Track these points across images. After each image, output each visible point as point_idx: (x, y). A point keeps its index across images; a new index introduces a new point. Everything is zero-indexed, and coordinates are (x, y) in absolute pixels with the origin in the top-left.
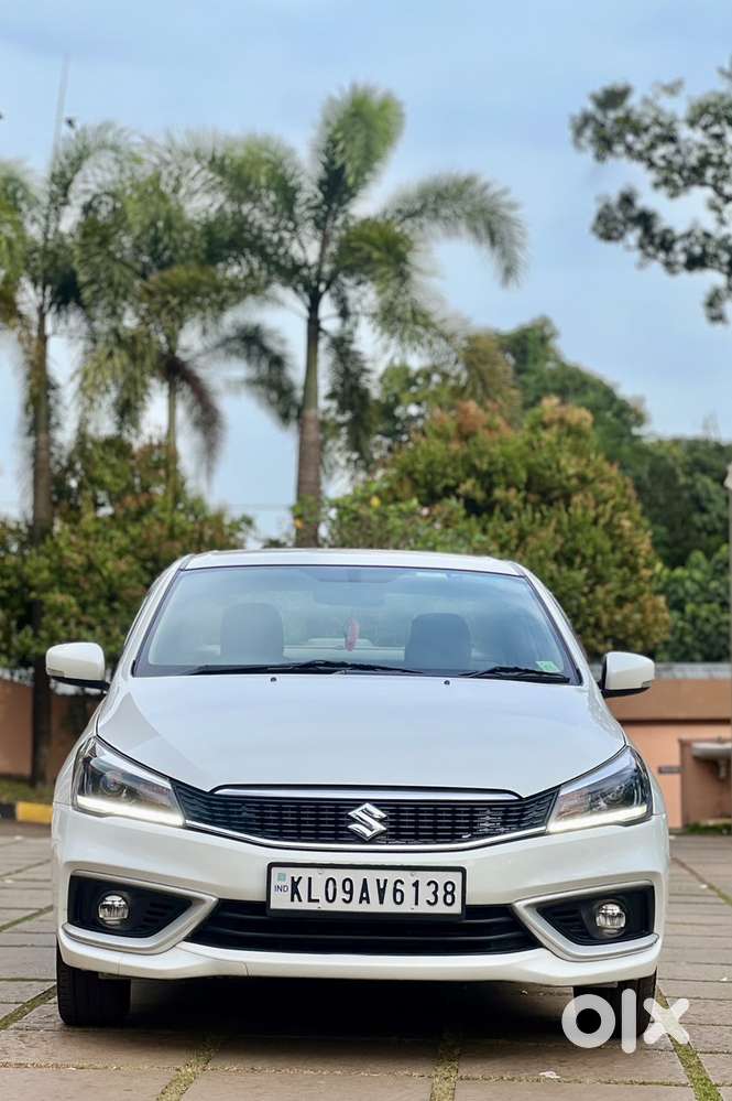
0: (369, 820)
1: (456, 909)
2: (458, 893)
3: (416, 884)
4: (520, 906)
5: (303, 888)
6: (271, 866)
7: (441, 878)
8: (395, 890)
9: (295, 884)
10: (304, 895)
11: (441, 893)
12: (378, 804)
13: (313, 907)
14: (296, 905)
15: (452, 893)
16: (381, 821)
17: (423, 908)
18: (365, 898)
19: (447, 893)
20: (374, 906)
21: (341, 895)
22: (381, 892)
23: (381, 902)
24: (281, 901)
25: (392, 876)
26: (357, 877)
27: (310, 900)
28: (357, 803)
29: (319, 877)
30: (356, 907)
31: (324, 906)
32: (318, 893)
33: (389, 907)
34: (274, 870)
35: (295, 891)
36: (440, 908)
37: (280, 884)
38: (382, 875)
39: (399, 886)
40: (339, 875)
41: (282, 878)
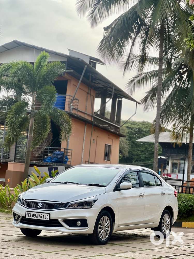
0: (40, 205)
1: (48, 219)
2: (49, 217)
3: (43, 215)
4: (59, 220)
7: (47, 214)
8: (41, 216)
9: (29, 214)
10: (30, 216)
11: (46, 217)
12: (42, 203)
13: (31, 218)
14: (29, 218)
16: (41, 205)
17: (44, 219)
18: (37, 217)
19: (47, 217)
20: (38, 218)
21: (34, 216)
22: (39, 216)
24: (27, 217)
25: (41, 214)
26: (36, 214)
28: (39, 202)
29: (32, 213)
30: (36, 218)
32: (32, 216)
33: (40, 219)
34: (27, 212)
35: (29, 215)
36: (46, 219)
38: (39, 214)
40: (34, 213)
41: (27, 213)
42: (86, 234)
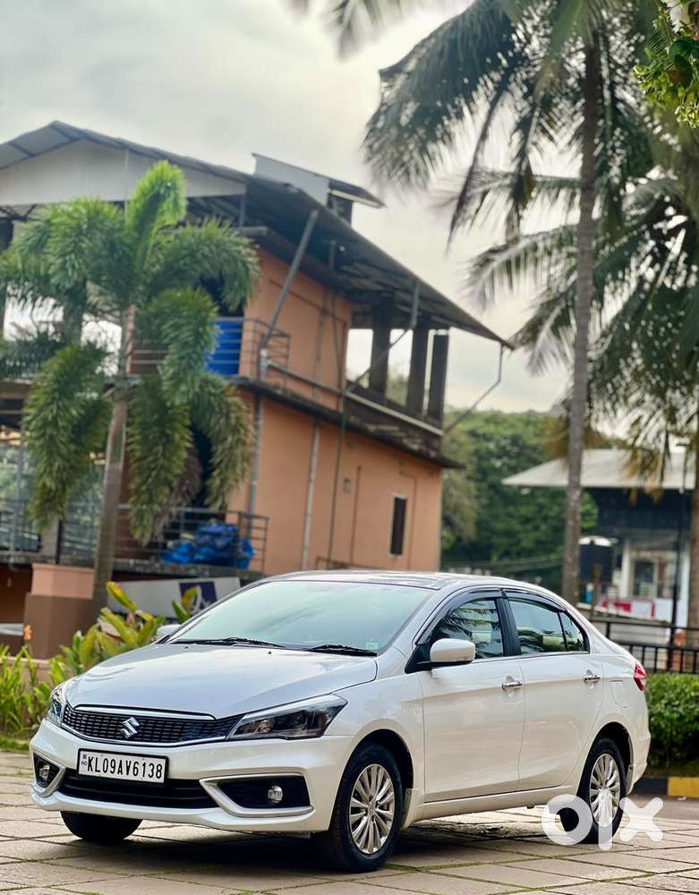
0: (130, 728)
1: (162, 780)
2: (163, 771)
3: (144, 765)
4: (202, 782)
5: (93, 763)
6: (80, 750)
7: (156, 762)
8: (134, 768)
9: (90, 761)
10: (94, 770)
11: (155, 771)
12: (137, 718)
13: (97, 774)
14: (90, 773)
15: (160, 771)
16: (136, 728)
17: (146, 779)
18: (120, 771)
19: (158, 771)
20: (124, 776)
21: (110, 769)
22: (128, 768)
23: (128, 774)
24: (83, 771)
25: (134, 759)
26: (118, 758)
27: (96, 771)
28: (128, 717)
29: (101, 757)
30: (116, 776)
31: (102, 774)
32: (100, 767)
33: (131, 777)
34: (82, 753)
35: (90, 765)
36: (154, 779)
37: (84, 760)
38: (129, 759)
39: (136, 765)
40: (110, 757)
41: (85, 757)
42: (303, 833)
